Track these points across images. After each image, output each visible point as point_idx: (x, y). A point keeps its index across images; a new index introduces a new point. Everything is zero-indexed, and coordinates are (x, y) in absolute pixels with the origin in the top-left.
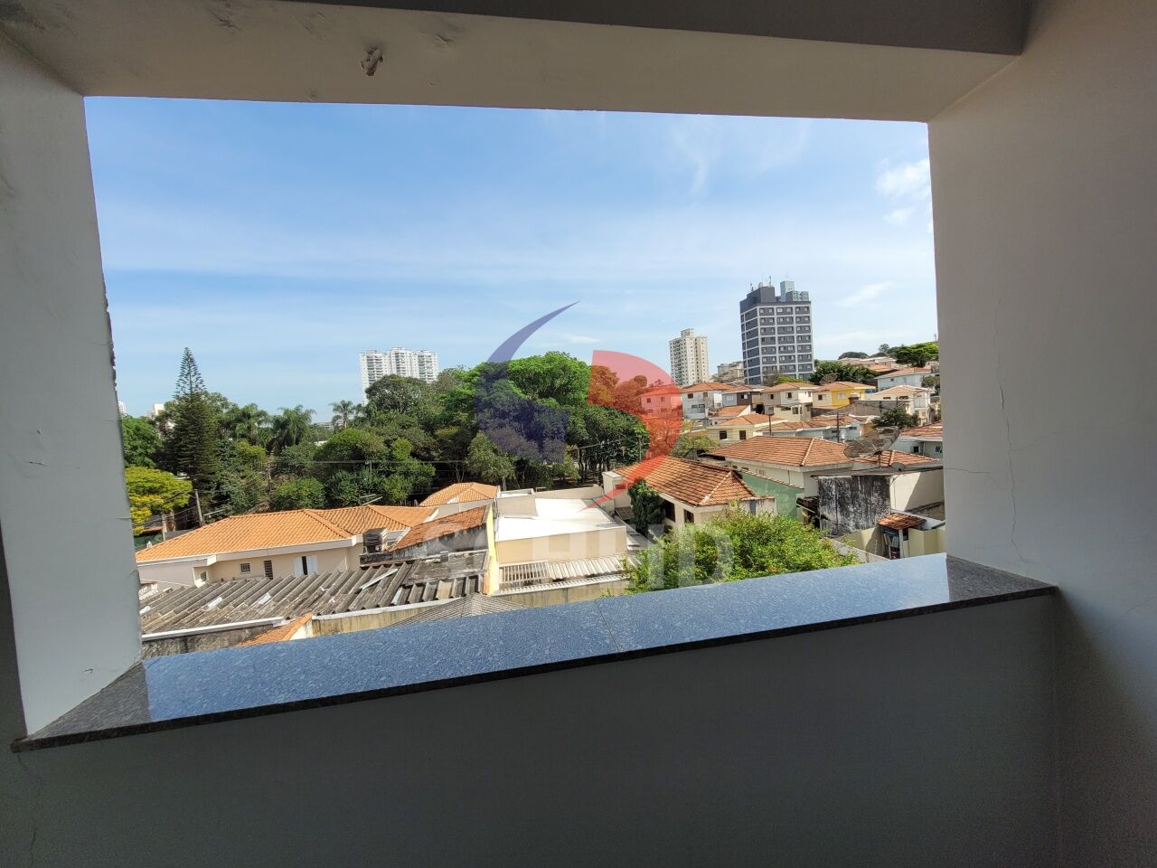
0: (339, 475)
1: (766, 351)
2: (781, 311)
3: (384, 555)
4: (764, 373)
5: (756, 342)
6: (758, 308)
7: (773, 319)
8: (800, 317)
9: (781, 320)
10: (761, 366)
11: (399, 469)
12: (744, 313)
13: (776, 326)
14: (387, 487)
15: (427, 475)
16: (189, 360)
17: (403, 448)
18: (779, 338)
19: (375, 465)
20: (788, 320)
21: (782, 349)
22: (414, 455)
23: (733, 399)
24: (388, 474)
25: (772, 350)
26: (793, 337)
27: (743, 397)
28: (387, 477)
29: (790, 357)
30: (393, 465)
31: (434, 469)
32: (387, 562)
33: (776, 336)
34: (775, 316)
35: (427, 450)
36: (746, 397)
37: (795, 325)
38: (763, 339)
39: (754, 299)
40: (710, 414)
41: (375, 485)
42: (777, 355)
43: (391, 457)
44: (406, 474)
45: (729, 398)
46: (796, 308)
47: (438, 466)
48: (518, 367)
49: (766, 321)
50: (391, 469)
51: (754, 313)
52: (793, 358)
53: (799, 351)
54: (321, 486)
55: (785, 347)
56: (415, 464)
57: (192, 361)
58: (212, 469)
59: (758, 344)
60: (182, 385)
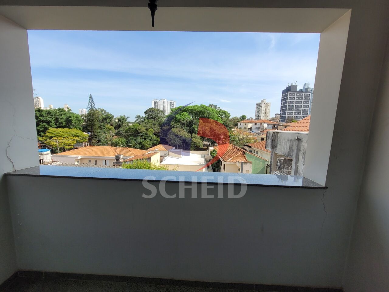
0: (131, 138)
1: (289, 110)
2: (298, 95)
3: (120, 163)
4: (287, 118)
5: (286, 106)
6: (289, 93)
7: (294, 98)
8: (306, 98)
9: (298, 98)
10: (286, 115)
11: (149, 138)
12: (283, 95)
13: (295, 101)
14: (144, 143)
15: (157, 141)
16: (91, 98)
17: (151, 132)
18: (296, 105)
19: (142, 136)
20: (300, 99)
21: (296, 110)
22: (154, 134)
23: (271, 127)
24: (145, 139)
25: (292, 110)
26: (301, 105)
27: (275, 126)
28: (145, 140)
29: (299, 113)
30: (147, 137)
31: (159, 139)
32: (120, 165)
33: (295, 104)
34: (295, 97)
35: (159, 133)
36: (276, 126)
37: (303, 101)
38: (289, 105)
39: (288, 89)
40: (261, 131)
41: (141, 142)
42: (294, 112)
43: (147, 134)
44: (151, 140)
45: (269, 126)
46: (305, 94)
47: (160, 138)
48: (190, 108)
49: (291, 99)
50: (147, 138)
51: (287, 95)
52: (300, 113)
53: (303, 111)
54: (126, 140)
55: (297, 109)
56: (154, 137)
57: (92, 98)
58: (97, 132)
59: (287, 107)
60: (89, 105)
